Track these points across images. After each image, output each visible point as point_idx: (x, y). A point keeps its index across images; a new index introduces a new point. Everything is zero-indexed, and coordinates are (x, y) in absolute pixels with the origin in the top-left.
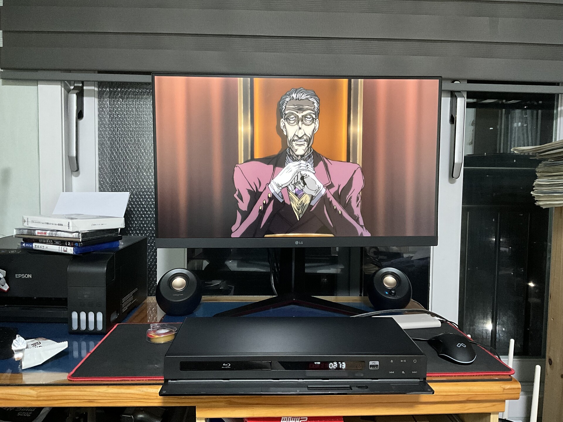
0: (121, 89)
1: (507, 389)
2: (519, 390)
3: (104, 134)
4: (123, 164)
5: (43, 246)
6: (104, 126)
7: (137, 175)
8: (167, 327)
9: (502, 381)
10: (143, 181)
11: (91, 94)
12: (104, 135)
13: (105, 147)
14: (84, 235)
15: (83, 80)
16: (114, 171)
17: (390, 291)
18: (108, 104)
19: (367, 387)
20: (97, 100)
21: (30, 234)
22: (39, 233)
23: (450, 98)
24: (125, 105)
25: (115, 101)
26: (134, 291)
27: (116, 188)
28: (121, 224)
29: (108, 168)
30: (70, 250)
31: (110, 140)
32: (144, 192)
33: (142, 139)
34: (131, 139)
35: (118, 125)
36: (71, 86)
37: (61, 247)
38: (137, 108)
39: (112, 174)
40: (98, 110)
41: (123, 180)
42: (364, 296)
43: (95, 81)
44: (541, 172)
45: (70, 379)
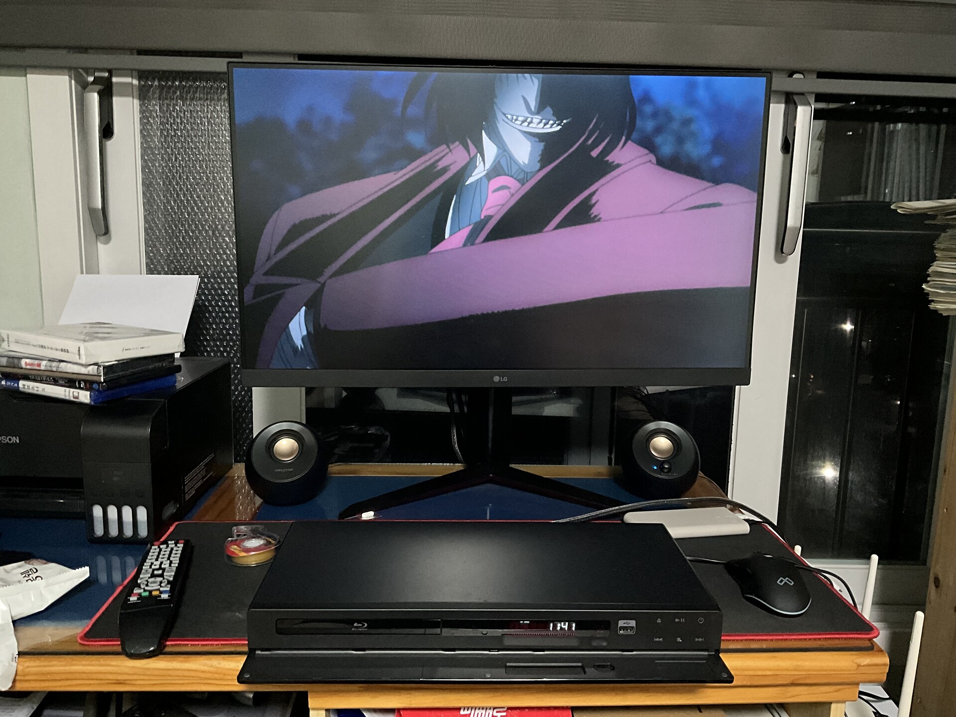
0: (181, 82)
1: (863, 666)
2: (885, 667)
3: (153, 166)
4: (188, 221)
5: (37, 387)
6: (152, 151)
7: (213, 242)
8: (263, 535)
9: (856, 651)
10: (225, 253)
11: (126, 91)
12: (151, 168)
13: (154, 191)
14: (108, 369)
15: (110, 67)
16: (173, 233)
17: (661, 464)
18: (158, 111)
19: (613, 668)
20: (136, 102)
21: (12, 366)
22: (29, 364)
23: (783, 106)
24: (188, 111)
25: (170, 105)
26: (207, 460)
27: (176, 264)
28: (177, 345)
29: (161, 228)
30: (84, 397)
31: (163, 178)
32: (227, 272)
33: (221, 175)
34: (201, 176)
35: (176, 149)
36: (88, 75)
37: (68, 389)
38: (211, 118)
39: (170, 239)
40: (140, 121)
41: (187, 249)
42: (615, 464)
43: (132, 70)
44: (943, 250)
45: (82, 642)
